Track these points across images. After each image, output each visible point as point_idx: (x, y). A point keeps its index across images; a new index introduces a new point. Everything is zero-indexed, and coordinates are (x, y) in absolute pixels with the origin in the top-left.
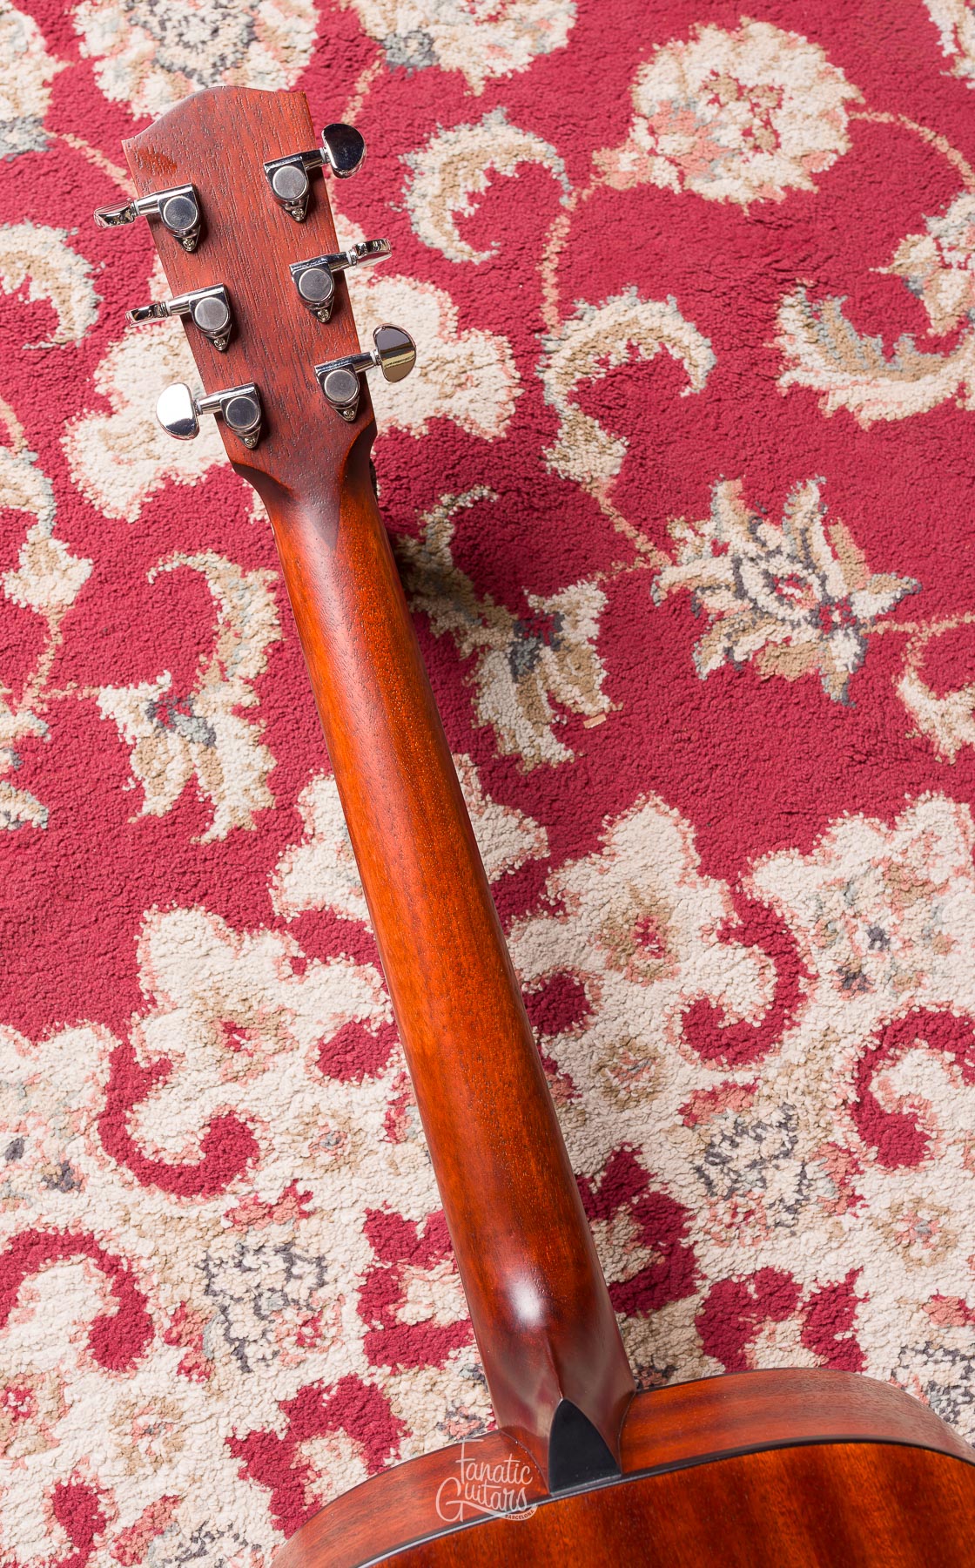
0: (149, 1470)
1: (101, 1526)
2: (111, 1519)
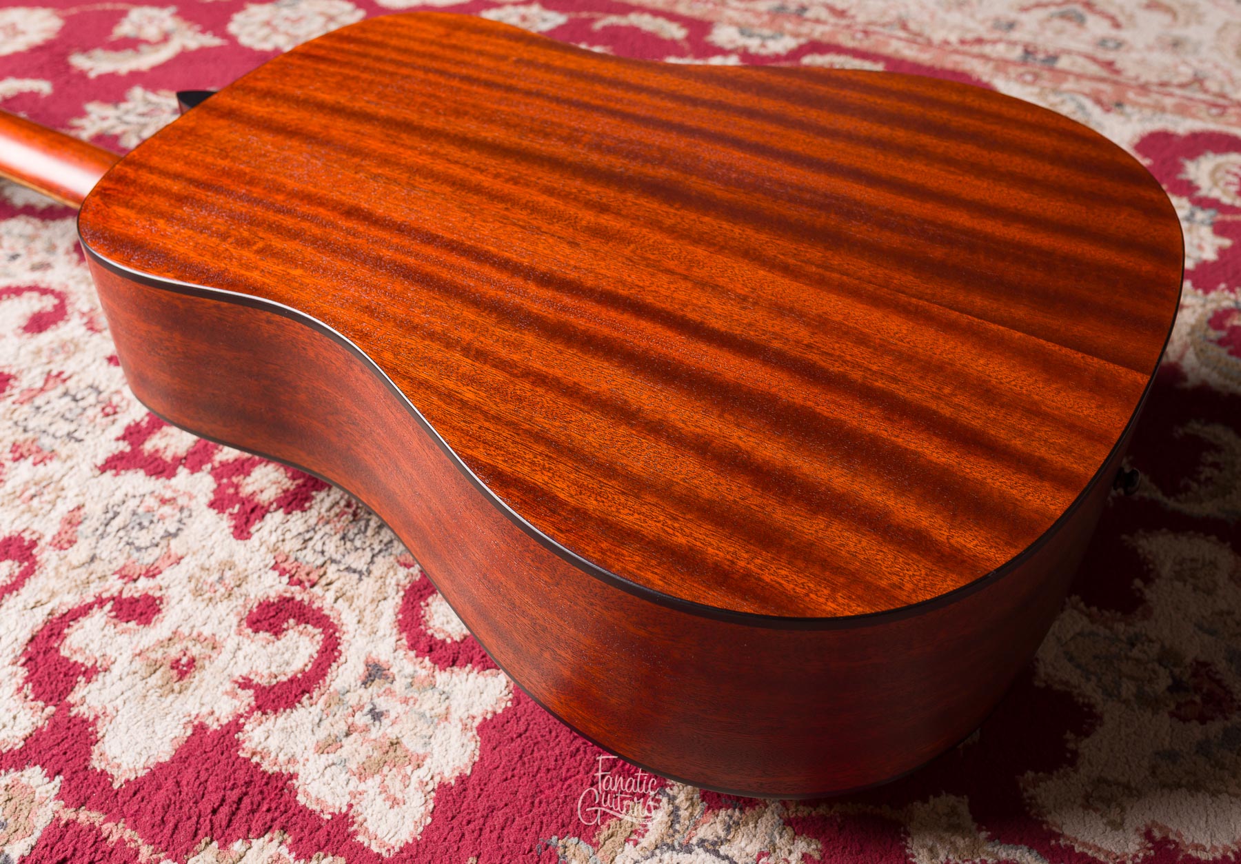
0: (47, 507)
1: (34, 544)
2: (39, 539)
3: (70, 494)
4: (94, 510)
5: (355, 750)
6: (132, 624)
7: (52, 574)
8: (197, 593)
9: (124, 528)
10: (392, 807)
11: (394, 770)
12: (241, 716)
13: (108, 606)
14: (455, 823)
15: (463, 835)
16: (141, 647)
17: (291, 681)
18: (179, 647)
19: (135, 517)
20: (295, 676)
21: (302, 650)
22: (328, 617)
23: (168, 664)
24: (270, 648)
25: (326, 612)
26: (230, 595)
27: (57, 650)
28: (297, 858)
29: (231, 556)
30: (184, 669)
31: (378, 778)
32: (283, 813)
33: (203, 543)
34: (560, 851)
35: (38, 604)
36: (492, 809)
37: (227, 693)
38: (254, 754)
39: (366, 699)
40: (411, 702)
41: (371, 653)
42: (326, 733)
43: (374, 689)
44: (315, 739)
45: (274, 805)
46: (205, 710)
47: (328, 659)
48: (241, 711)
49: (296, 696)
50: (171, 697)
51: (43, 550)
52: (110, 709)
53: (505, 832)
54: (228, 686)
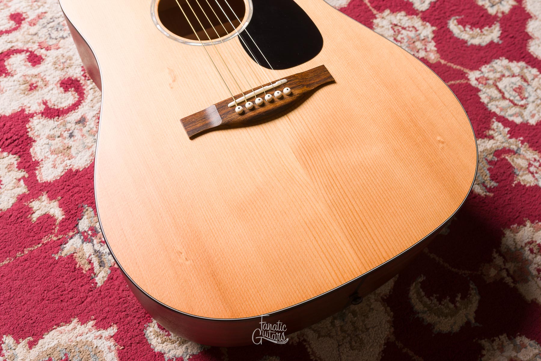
0: (37, 7)
1: (24, 19)
2: (27, 18)
3: (47, 6)
4: (49, 16)
5: (57, 143)
6: (30, 64)
7: (22, 33)
8: (55, 63)
9: (53, 27)
10: (52, 167)
11: (62, 156)
12: (36, 113)
13: (28, 54)
14: (65, 183)
15: (64, 188)
16: (26, 74)
17: (57, 110)
18: (36, 79)
19: (58, 25)
20: (60, 109)
21: (69, 101)
22: (84, 94)
23: (30, 83)
24: (60, 95)
25: (85, 92)
26: (63, 69)
27: (4, 61)
28: (17, 167)
29: (73, 55)
30: (33, 88)
31: (56, 156)
32: (23, 151)
33: (69, 46)
34: (85, 210)
35: (11, 42)
36: (78, 186)
37: (38, 103)
38: (30, 128)
39: (73, 128)
40: (84, 137)
41: (86, 113)
42: (53, 133)
43: (77, 126)
44: (49, 133)
45: (23, 147)
46: (29, 105)
47: (73, 108)
48: (37, 111)
49: (54, 116)
50: (23, 95)
51: (25, 23)
52: (4, 90)
53: (75, 195)
54: (40, 101)
